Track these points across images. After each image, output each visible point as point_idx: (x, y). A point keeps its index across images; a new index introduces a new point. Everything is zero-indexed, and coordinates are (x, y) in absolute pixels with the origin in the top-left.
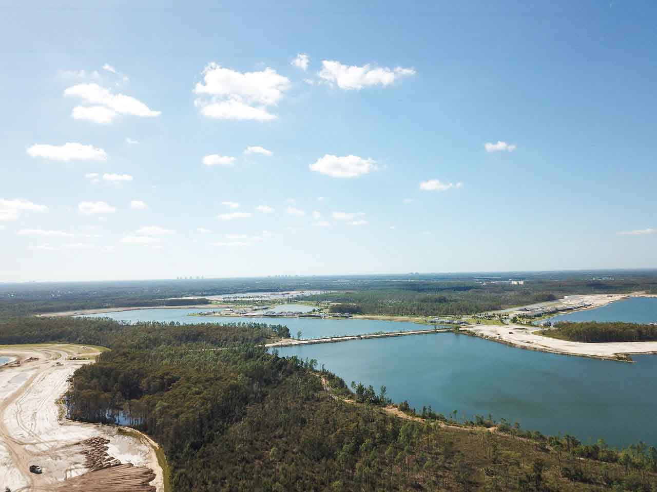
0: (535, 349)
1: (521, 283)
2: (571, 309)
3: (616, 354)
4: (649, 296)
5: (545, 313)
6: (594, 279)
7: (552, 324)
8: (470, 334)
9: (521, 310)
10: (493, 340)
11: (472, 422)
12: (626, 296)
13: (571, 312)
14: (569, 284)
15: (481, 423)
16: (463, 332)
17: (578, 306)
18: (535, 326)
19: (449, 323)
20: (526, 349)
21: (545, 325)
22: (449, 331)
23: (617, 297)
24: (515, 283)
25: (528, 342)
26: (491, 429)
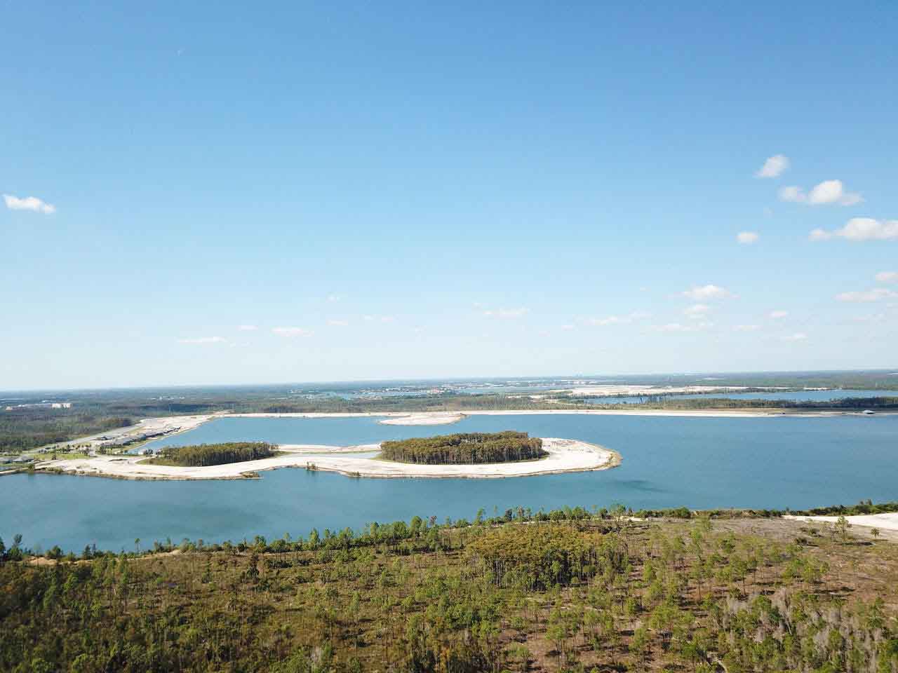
0: (155, 478)
1: (67, 405)
2: (161, 434)
3: (241, 473)
4: (234, 415)
5: (135, 441)
6: (161, 398)
7: (155, 451)
8: (54, 472)
9: (99, 439)
10: (92, 475)
11: (149, 551)
12: (210, 416)
13: (162, 438)
14: (133, 405)
15: (161, 549)
16: (41, 471)
17: (168, 430)
18: (133, 455)
19: (9, 462)
20: (144, 480)
21: (146, 454)
22: (18, 472)
23: (202, 419)
24: (58, 406)
25: (140, 473)
26: (175, 552)
